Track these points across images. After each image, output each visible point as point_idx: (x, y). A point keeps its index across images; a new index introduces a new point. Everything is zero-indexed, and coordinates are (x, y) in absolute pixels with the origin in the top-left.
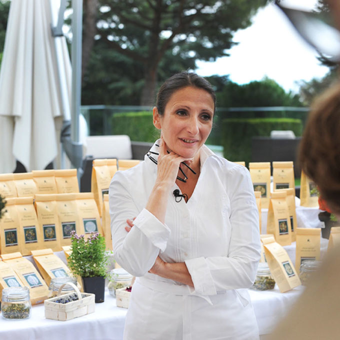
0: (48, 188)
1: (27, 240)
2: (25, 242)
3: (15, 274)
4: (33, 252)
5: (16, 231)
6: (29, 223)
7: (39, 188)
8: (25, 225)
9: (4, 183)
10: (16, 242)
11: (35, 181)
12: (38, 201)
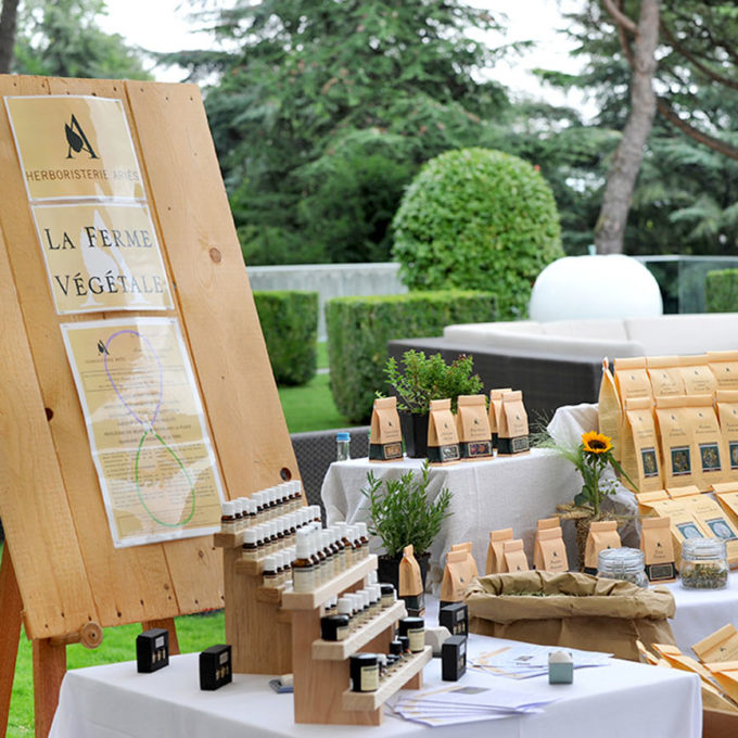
0: (732, 380)
1: (704, 466)
2: (702, 469)
3: (693, 520)
4: (714, 486)
5: (688, 451)
6: (708, 439)
7: (719, 380)
8: (701, 442)
9: (663, 371)
10: (689, 469)
11: (712, 370)
12: (721, 402)
